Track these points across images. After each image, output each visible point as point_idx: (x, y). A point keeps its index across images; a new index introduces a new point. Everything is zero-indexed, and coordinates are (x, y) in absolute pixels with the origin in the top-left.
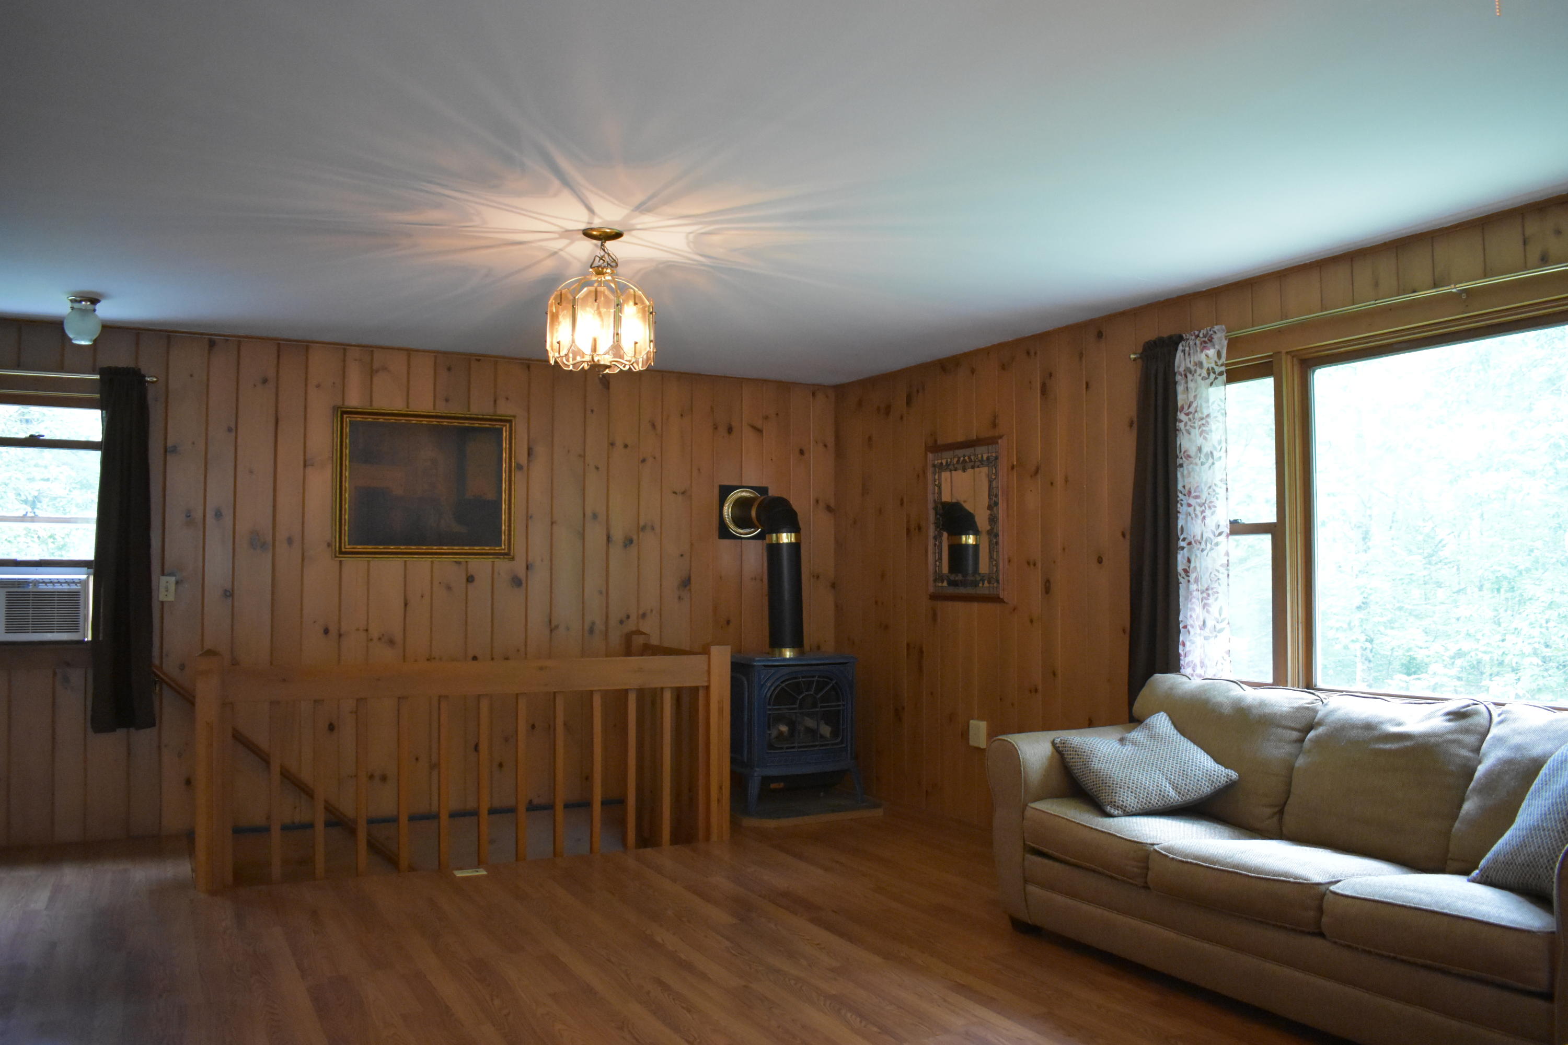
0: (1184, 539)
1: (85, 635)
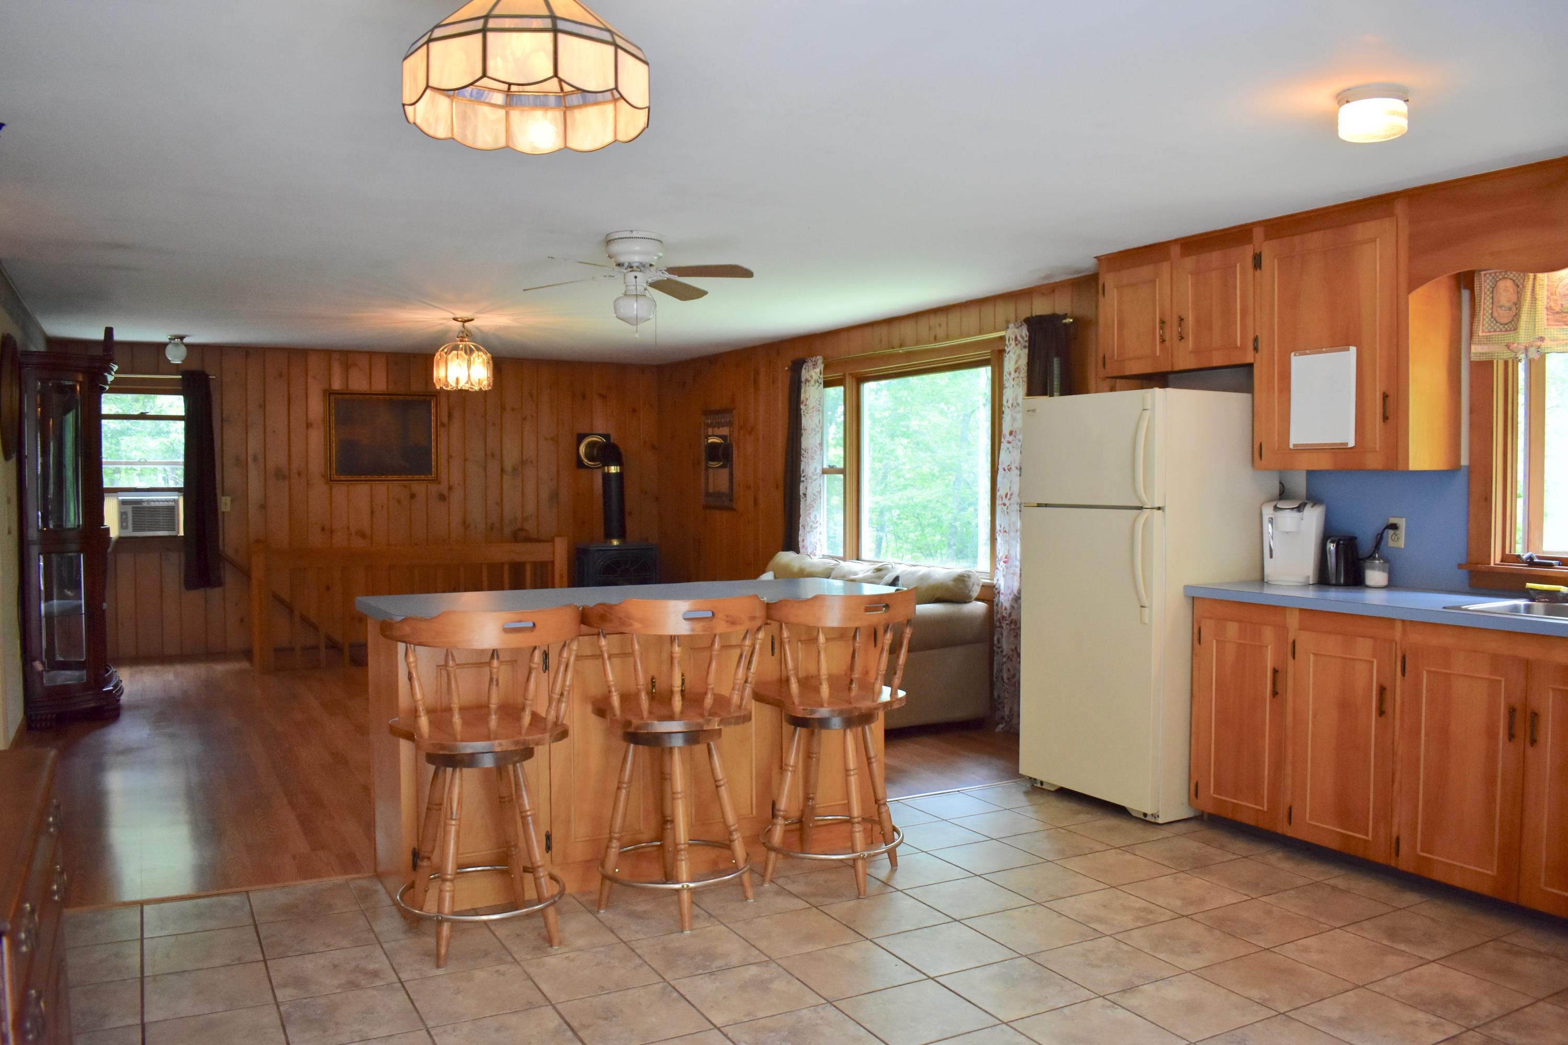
0: (804, 477)
1: (178, 533)
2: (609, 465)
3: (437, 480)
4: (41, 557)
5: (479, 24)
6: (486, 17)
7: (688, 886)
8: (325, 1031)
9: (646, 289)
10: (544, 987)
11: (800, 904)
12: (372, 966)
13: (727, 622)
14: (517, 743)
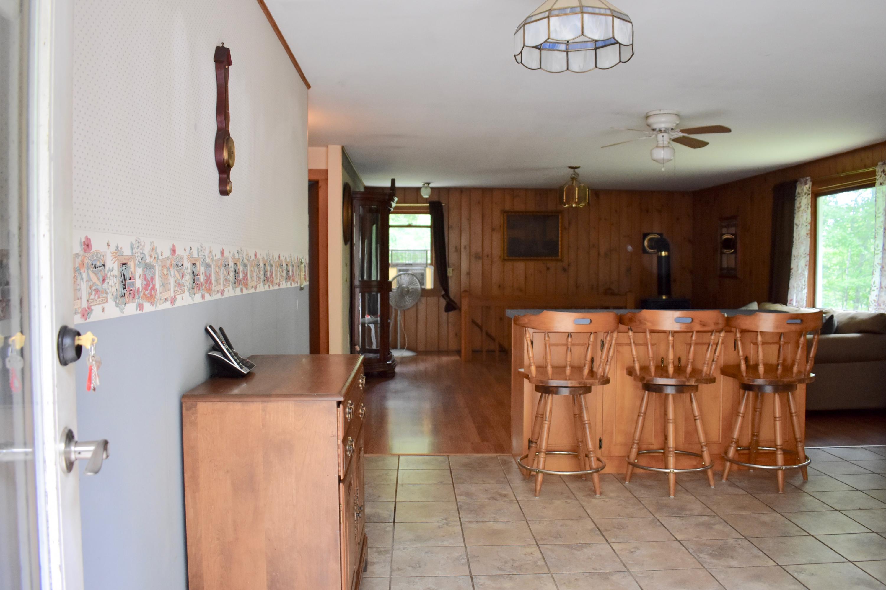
1: (426, 287)
2: (661, 251)
3: (561, 260)
4: (360, 294)
5: (546, 14)
6: (550, 10)
7: (673, 471)
8: (478, 515)
9: (669, 143)
10: (589, 511)
11: (742, 492)
12: (504, 492)
13: (700, 324)
14: (580, 383)
